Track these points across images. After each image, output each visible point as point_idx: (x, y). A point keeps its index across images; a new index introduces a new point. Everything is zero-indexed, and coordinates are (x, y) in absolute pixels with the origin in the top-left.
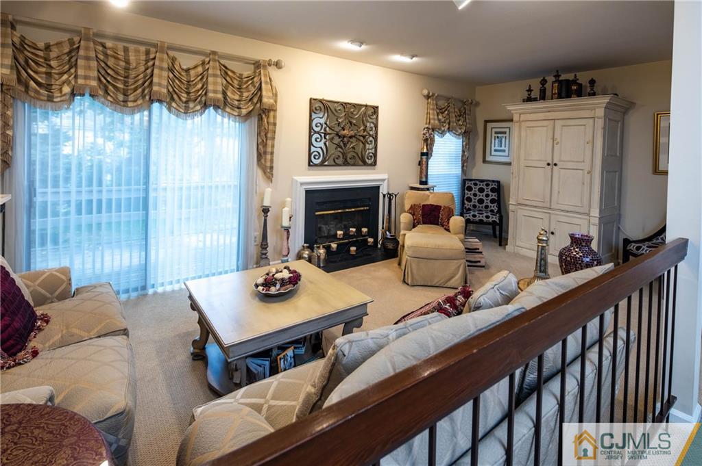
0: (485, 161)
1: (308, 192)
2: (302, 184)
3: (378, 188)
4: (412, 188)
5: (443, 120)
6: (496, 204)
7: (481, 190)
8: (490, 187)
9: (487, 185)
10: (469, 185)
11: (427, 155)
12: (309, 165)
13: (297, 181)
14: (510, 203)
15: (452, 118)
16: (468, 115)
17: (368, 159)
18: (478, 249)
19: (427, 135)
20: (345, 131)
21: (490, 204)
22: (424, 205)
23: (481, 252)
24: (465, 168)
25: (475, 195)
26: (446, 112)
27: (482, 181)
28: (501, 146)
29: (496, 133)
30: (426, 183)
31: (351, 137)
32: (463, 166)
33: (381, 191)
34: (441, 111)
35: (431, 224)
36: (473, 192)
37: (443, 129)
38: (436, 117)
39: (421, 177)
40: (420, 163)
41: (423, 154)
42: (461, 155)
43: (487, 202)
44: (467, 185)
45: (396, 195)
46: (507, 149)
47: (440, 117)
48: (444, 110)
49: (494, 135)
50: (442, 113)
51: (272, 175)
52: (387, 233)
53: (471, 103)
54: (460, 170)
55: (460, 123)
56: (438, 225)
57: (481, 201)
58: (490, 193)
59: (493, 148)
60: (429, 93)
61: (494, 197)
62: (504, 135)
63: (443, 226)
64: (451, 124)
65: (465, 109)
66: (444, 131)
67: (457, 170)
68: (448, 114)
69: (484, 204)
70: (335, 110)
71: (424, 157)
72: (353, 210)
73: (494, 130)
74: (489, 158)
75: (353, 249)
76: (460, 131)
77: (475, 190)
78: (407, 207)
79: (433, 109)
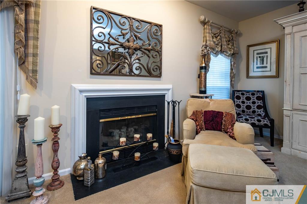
0: (248, 76)
1: (89, 100)
2: (81, 91)
3: (164, 96)
4: (193, 97)
5: (217, 43)
6: (263, 109)
7: (248, 99)
8: (256, 96)
9: (253, 94)
10: (238, 95)
11: (205, 68)
12: (92, 73)
13: (75, 88)
14: (284, 108)
15: (224, 41)
16: (235, 41)
17: (154, 71)
18: (270, 160)
19: (206, 51)
20: (130, 43)
21: (256, 110)
22: (205, 112)
23: (273, 164)
24: (233, 82)
25: (243, 102)
26: (219, 37)
27: (248, 92)
28: (263, 64)
29: (258, 54)
30: (204, 92)
31: (136, 49)
32: (231, 81)
33: (166, 99)
34: (215, 36)
35: (214, 130)
36: (241, 100)
37: (217, 49)
38: (211, 39)
39: (200, 87)
40: (199, 76)
41: (201, 68)
42: (229, 73)
43: (254, 107)
44: (236, 95)
45: (179, 103)
46: (268, 65)
47: (214, 40)
48: (217, 35)
49: (256, 56)
50: (216, 37)
51: (36, 79)
52: (171, 138)
53: (236, 33)
54: (229, 84)
55: (230, 46)
56: (221, 131)
57: (248, 107)
58: (256, 101)
59: (255, 66)
60: (205, 19)
61: (259, 104)
62: (266, 55)
63: (227, 133)
64: (223, 46)
65: (232, 36)
66: (217, 51)
67: (227, 84)
68: (221, 39)
69: (252, 110)
70: (120, 23)
71: (203, 71)
72: (140, 116)
73: (256, 52)
74: (251, 74)
75: (137, 155)
76: (229, 53)
77: (243, 98)
78: (190, 113)
79: (209, 33)
